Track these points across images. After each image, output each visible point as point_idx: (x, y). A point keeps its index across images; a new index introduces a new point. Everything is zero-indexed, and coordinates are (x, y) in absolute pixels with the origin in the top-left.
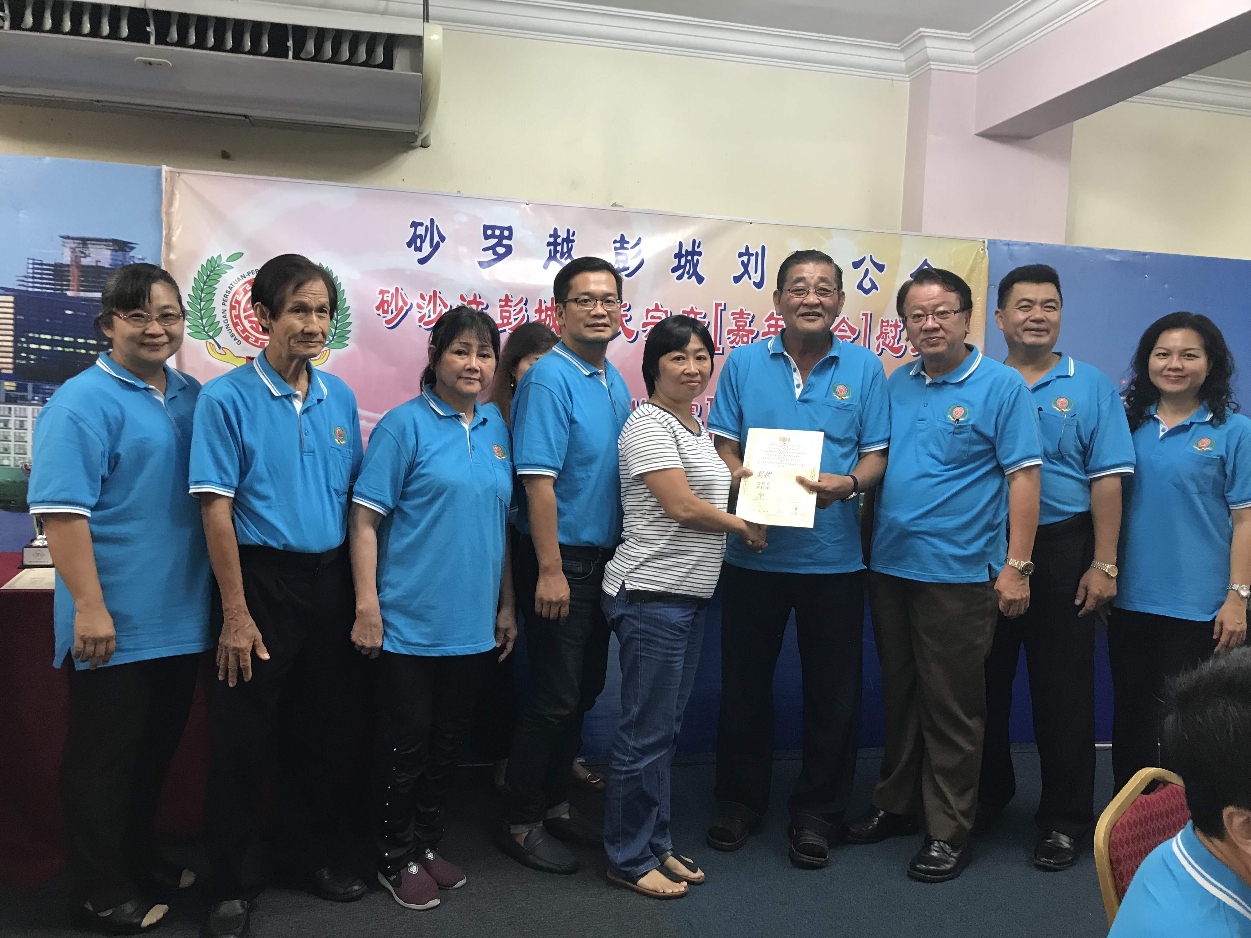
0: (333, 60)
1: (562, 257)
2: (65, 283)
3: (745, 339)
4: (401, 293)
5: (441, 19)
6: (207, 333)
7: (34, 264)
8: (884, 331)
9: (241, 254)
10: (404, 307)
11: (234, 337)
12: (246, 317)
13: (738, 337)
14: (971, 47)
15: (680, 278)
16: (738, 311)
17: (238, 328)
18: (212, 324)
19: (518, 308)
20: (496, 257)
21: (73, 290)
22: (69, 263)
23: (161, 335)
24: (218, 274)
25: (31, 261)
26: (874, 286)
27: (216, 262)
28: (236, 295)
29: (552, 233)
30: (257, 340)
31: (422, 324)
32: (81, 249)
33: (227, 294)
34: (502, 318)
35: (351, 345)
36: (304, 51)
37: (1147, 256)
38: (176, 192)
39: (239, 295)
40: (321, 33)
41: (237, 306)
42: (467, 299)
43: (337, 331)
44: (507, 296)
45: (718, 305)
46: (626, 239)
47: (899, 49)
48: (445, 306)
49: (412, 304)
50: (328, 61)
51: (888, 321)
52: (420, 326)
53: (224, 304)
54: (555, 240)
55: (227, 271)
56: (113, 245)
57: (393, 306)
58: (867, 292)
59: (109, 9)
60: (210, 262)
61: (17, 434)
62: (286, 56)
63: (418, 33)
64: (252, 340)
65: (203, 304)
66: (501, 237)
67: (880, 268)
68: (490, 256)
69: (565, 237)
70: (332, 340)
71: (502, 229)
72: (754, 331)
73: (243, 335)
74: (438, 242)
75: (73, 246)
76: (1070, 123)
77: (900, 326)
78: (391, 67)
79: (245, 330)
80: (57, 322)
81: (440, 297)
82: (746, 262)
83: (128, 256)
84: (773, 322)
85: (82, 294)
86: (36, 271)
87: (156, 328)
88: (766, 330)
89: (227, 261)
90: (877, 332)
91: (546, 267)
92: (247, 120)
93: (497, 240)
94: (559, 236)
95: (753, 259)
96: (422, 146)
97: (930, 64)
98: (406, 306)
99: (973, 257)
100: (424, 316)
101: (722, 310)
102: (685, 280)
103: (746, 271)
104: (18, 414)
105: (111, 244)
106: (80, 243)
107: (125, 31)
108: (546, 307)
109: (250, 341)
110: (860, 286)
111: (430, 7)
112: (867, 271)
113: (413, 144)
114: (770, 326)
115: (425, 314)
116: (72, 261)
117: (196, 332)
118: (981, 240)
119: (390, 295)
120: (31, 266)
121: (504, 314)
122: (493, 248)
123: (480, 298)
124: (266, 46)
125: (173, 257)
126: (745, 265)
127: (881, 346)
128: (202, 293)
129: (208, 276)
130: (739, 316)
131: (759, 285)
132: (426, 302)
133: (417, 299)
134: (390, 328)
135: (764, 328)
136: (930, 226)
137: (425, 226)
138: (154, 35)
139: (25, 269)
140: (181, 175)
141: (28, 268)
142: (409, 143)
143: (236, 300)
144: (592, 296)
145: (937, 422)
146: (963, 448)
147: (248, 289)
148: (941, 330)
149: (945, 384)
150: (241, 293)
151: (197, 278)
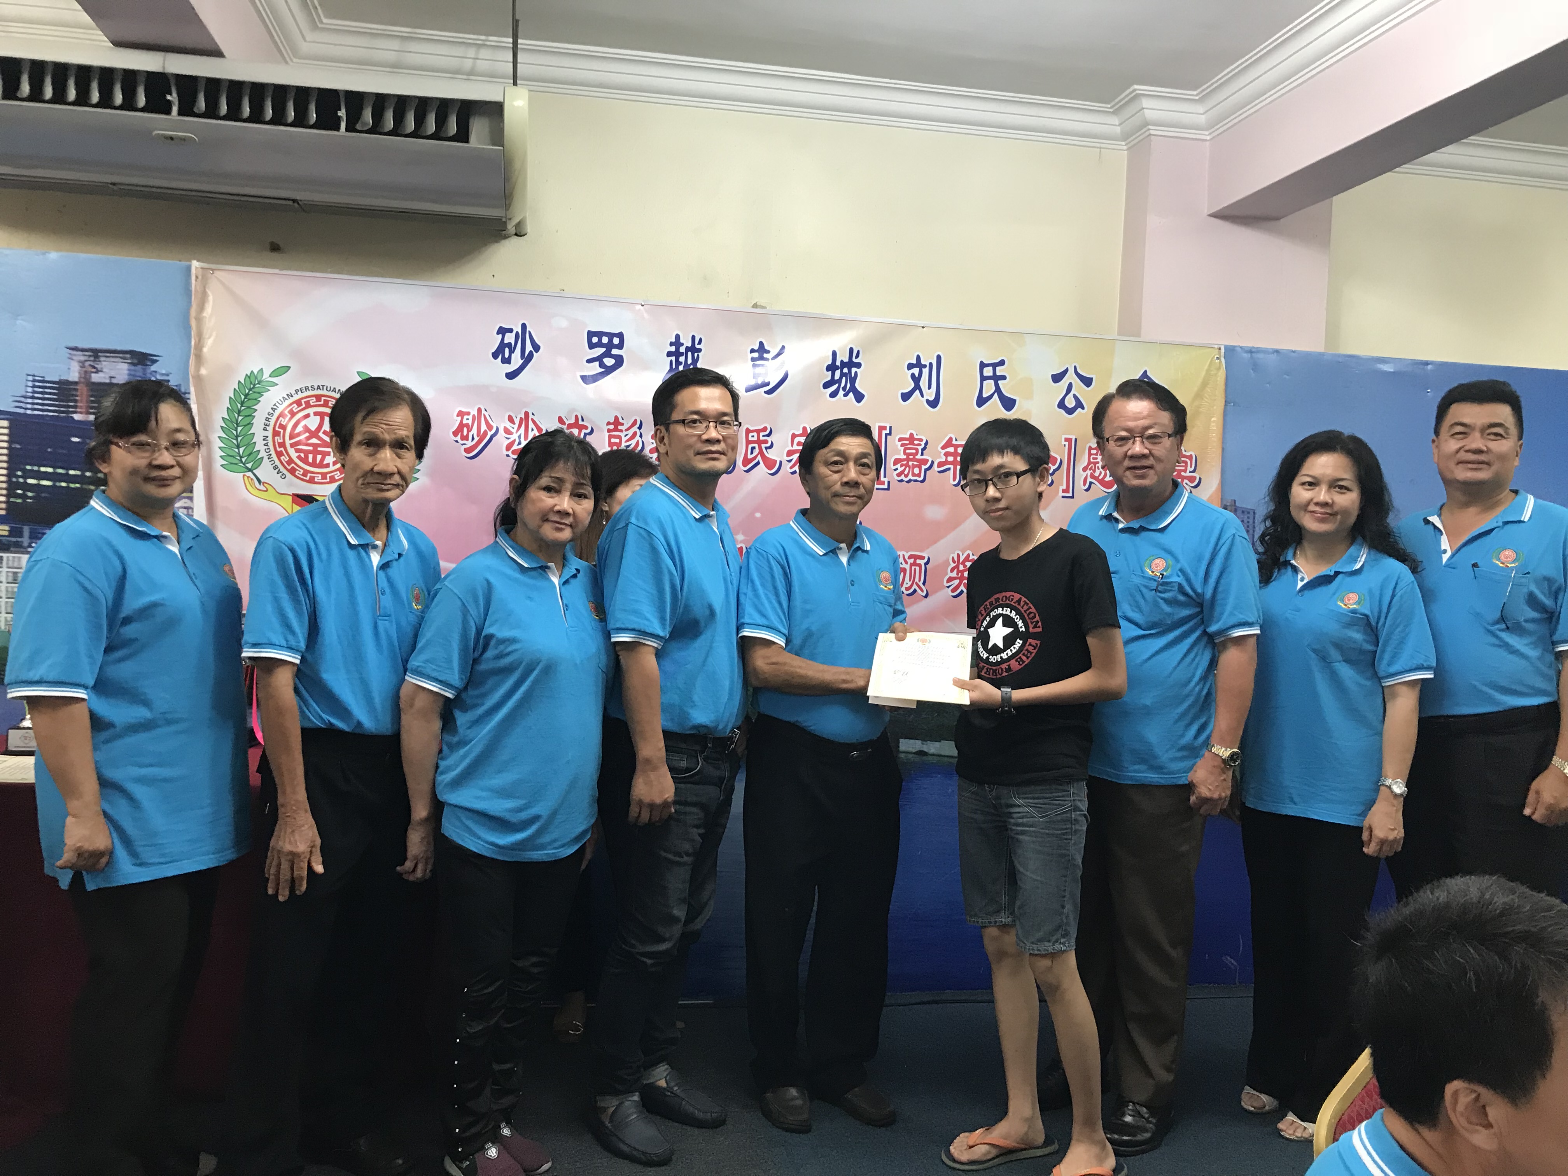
0: (395, 132)
2: (70, 404)
3: (916, 471)
4: (484, 415)
5: (531, 79)
6: (244, 464)
7: (34, 381)
8: (1092, 460)
9: (286, 369)
10: (488, 432)
11: (277, 470)
12: (292, 445)
13: (907, 469)
14: (1200, 109)
15: (833, 395)
16: (908, 436)
17: (282, 458)
18: (251, 453)
19: (631, 432)
20: (603, 370)
21: (81, 413)
22: (76, 379)
23: (172, 467)
24: (259, 393)
25: (30, 378)
26: (1079, 405)
27: (256, 378)
28: (281, 418)
29: (673, 340)
30: (306, 473)
31: (510, 453)
32: (92, 363)
33: (269, 417)
35: (423, 479)
36: (360, 122)
37: (1429, 367)
38: (209, 292)
39: (284, 417)
40: (380, 101)
41: (282, 431)
42: (567, 423)
44: (616, 418)
45: (881, 428)
46: (766, 347)
47: (1112, 110)
49: (498, 429)
50: (389, 134)
52: (508, 456)
53: (265, 429)
54: (677, 349)
55: (269, 388)
56: (131, 358)
57: (474, 431)
58: (1070, 411)
59: (121, 74)
60: (249, 377)
61: (10, 590)
62: (338, 128)
63: (498, 98)
64: (299, 473)
65: (239, 429)
66: (610, 346)
67: (1088, 382)
68: (595, 368)
69: (690, 345)
71: (611, 336)
72: (927, 461)
73: (289, 468)
74: (531, 354)
75: (83, 358)
76: (1327, 201)
78: (467, 141)
79: (291, 461)
80: (61, 451)
81: (533, 420)
82: (917, 375)
83: (149, 371)
84: (951, 450)
86: (36, 389)
87: (166, 458)
88: (943, 459)
89: (270, 376)
90: (1083, 462)
92: (296, 205)
93: (604, 349)
94: (682, 344)
95: (926, 371)
96: (516, 234)
97: (1149, 129)
98: (490, 430)
99: (1206, 367)
100: (513, 443)
101: (886, 435)
102: (840, 398)
103: (917, 387)
104: (11, 564)
105: (128, 356)
106: (90, 356)
107: (142, 101)
109: (296, 474)
110: (1062, 405)
111: (519, 65)
112: (1070, 387)
113: (504, 232)
114: (947, 454)
115: (515, 440)
116: (80, 377)
117: (232, 463)
118: (1216, 346)
119: (470, 417)
120: (30, 384)
121: (613, 440)
122: (599, 359)
123: (583, 420)
124: (313, 117)
125: (203, 371)
126: (916, 380)
127: (1089, 480)
128: (239, 416)
129: (246, 395)
130: (908, 442)
131: (933, 404)
132: (516, 426)
133: (504, 422)
134: (470, 458)
135: (941, 457)
136: (1151, 329)
137: (514, 333)
138: (177, 103)
139: (24, 387)
140: (215, 272)
141: (27, 386)
142: (498, 230)
143: (280, 424)
144: (703, 416)
145: (1133, 576)
146: (1167, 609)
147: (295, 411)
148: (1151, 458)
149: (1143, 529)
150: (287, 416)
151: (233, 397)
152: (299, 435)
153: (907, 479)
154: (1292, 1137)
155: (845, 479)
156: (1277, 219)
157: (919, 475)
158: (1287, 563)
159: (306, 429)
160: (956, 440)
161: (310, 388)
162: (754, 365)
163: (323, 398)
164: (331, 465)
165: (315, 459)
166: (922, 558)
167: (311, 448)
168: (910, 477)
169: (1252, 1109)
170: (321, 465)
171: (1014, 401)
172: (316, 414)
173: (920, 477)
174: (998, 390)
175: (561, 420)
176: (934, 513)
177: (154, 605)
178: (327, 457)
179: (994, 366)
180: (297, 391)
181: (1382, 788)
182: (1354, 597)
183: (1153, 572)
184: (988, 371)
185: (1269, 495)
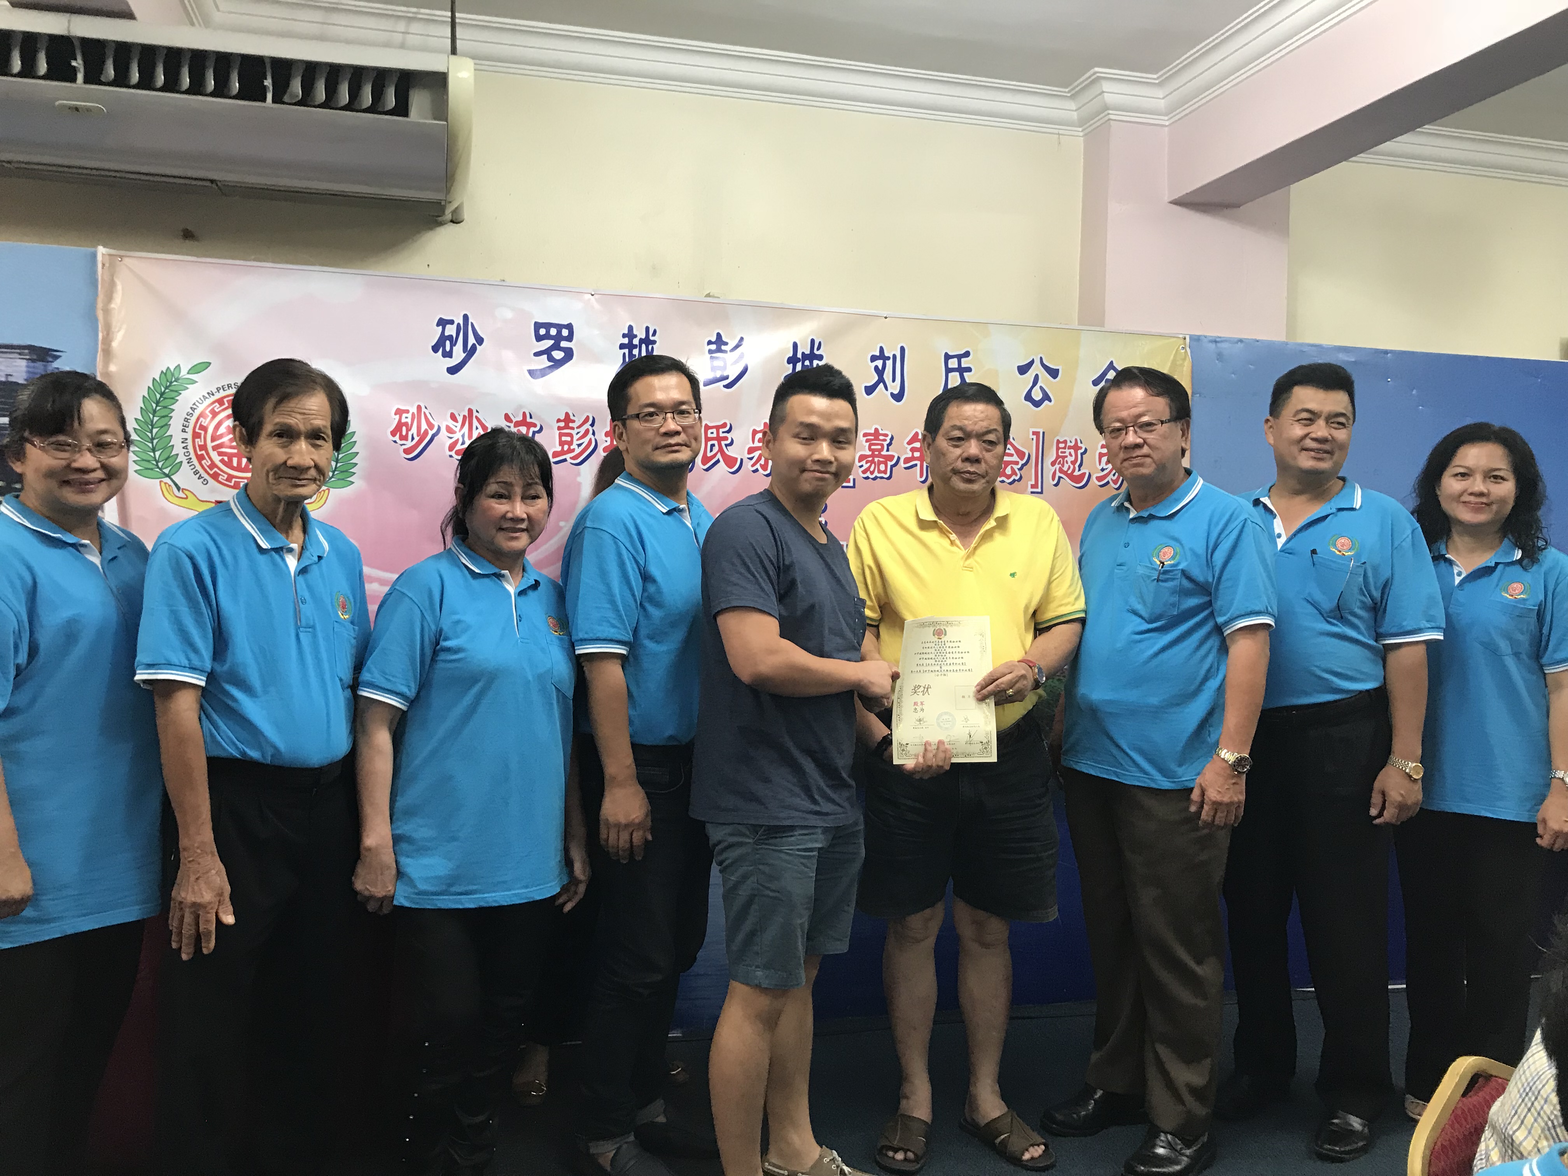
0: (327, 104)
3: (882, 467)
4: (425, 413)
6: (160, 469)
8: (1060, 454)
9: (206, 364)
10: (429, 431)
11: (198, 475)
12: (215, 448)
13: (873, 465)
14: (1160, 92)
16: (872, 431)
18: (169, 457)
19: (582, 430)
20: (552, 364)
23: (96, 469)
26: (1046, 397)
27: (173, 375)
28: (201, 419)
29: (626, 332)
30: (230, 477)
31: (453, 453)
33: (188, 417)
34: (561, 444)
35: (358, 482)
36: (288, 92)
37: (1389, 355)
38: (118, 282)
39: (205, 417)
40: (311, 69)
41: (203, 433)
42: (514, 421)
43: (339, 465)
44: (567, 414)
46: (724, 339)
47: (1069, 95)
49: (439, 428)
50: (321, 106)
51: (1065, 442)
52: (451, 456)
53: (184, 431)
54: (631, 341)
55: (187, 386)
56: (29, 354)
57: (414, 430)
58: (1037, 404)
59: (20, 38)
62: (264, 100)
63: (441, 68)
64: (222, 478)
65: (155, 431)
66: (559, 338)
67: (1054, 373)
68: (543, 362)
69: (643, 337)
70: (332, 477)
71: (560, 327)
72: (893, 457)
73: (211, 472)
74: (474, 346)
76: (1288, 187)
77: (1081, 448)
78: (406, 114)
81: (477, 417)
82: (880, 368)
87: (87, 460)
88: (910, 455)
89: (188, 373)
90: (1051, 456)
92: (214, 186)
93: (553, 341)
94: (636, 336)
95: (889, 363)
96: (452, 221)
97: (1109, 114)
98: (431, 429)
99: (1172, 357)
100: (457, 442)
103: (881, 380)
105: (26, 351)
107: (43, 67)
110: (1028, 397)
111: (458, 40)
112: (1037, 378)
113: (440, 219)
114: (913, 450)
115: (458, 440)
117: (147, 469)
118: (1181, 336)
119: (409, 415)
121: (564, 439)
122: (547, 352)
123: (531, 417)
124: (235, 86)
125: (113, 368)
126: (880, 372)
127: (1058, 474)
128: (154, 416)
129: (162, 394)
130: (873, 438)
132: (459, 425)
133: (447, 421)
135: (906, 453)
136: (1115, 319)
137: (455, 326)
138: (82, 70)
140: (124, 259)
142: (433, 216)
143: (201, 425)
144: (660, 408)
145: (1140, 567)
146: (1172, 599)
147: (217, 411)
148: (1147, 447)
149: (1152, 517)
150: (208, 416)
151: (147, 396)
152: (221, 436)
153: (873, 476)
156: (1237, 206)
157: (885, 472)
161: (233, 386)
162: (712, 358)
165: (239, 463)
167: (235, 451)
168: (876, 474)
175: (507, 418)
179: (959, 357)
180: (218, 389)
181: (1554, 781)
184: (953, 363)
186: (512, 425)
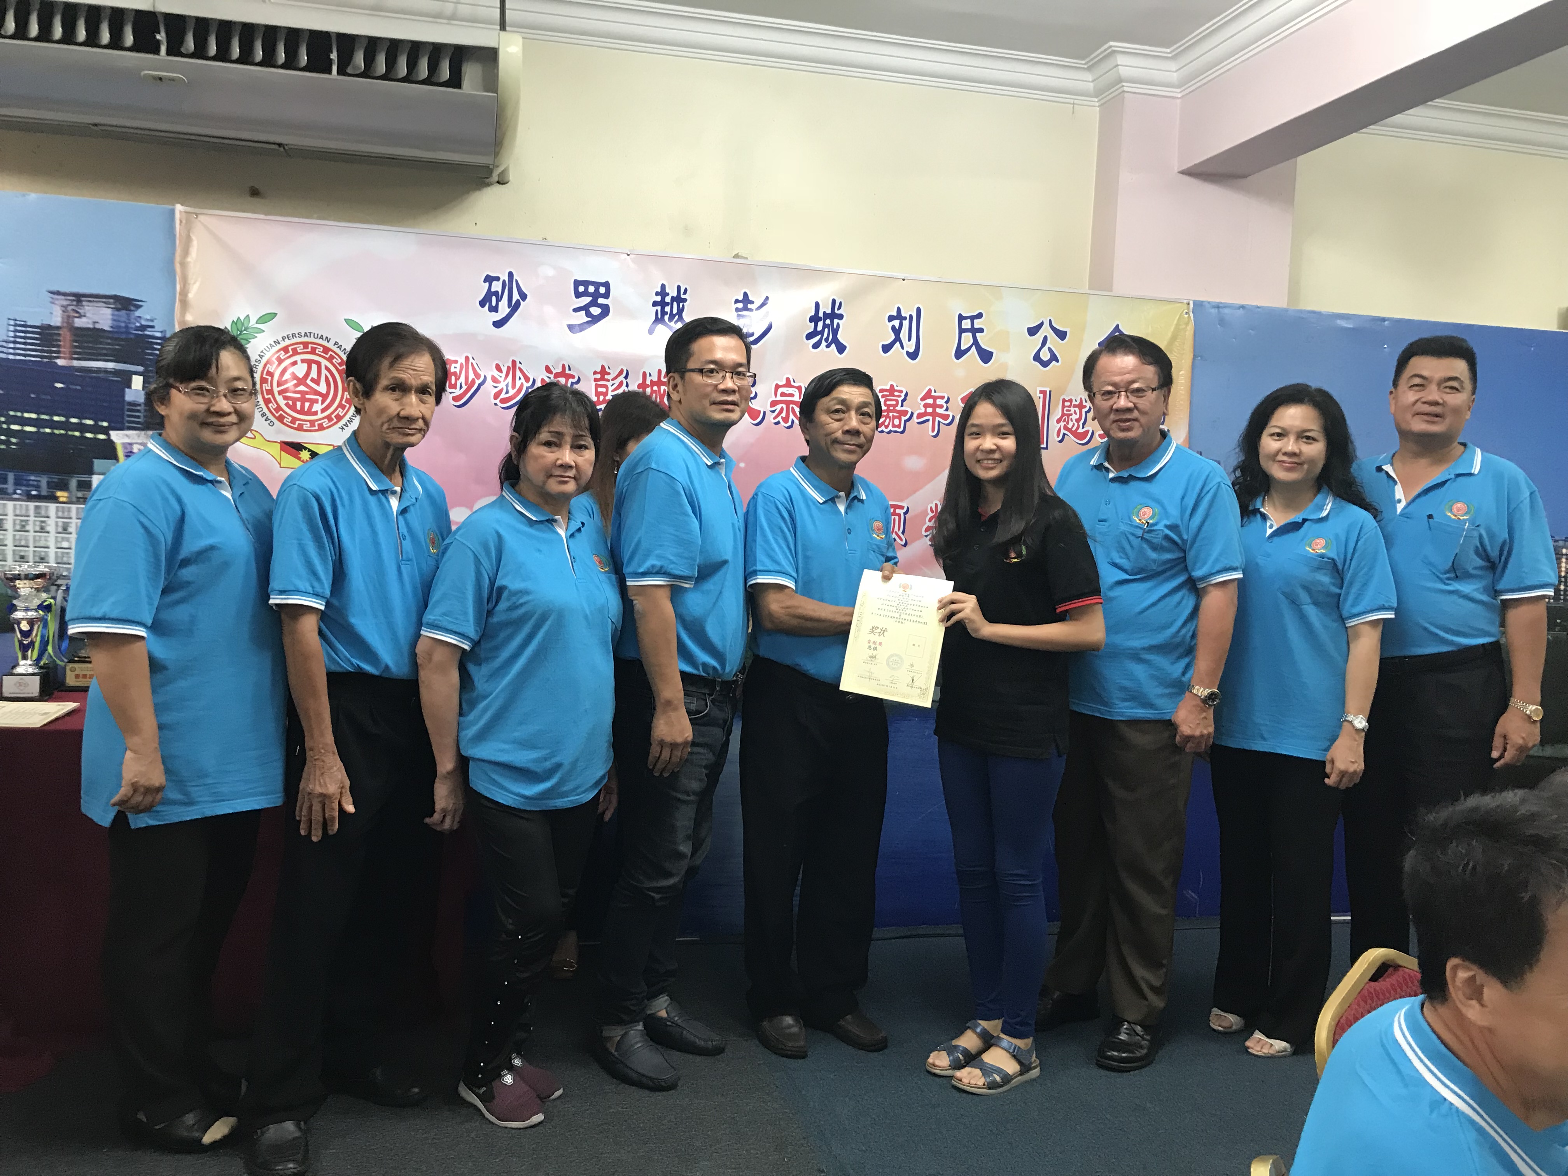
0: (388, 76)
1: (671, 319)
2: (54, 349)
3: (896, 422)
4: (472, 364)
5: (520, 26)
7: (16, 325)
8: (1065, 412)
9: (273, 315)
10: (476, 380)
11: (265, 417)
12: (280, 393)
13: (888, 420)
14: (1173, 66)
15: (816, 346)
16: (888, 387)
17: (270, 405)
19: (617, 382)
20: (589, 319)
21: (64, 358)
22: (59, 324)
24: (246, 340)
25: (12, 322)
26: (1054, 358)
27: (243, 324)
28: (268, 365)
29: (659, 290)
30: (294, 420)
31: (497, 401)
32: (75, 308)
33: (257, 364)
34: (598, 394)
36: (351, 65)
37: (1386, 323)
38: (193, 237)
39: (272, 364)
40: (372, 44)
41: (269, 378)
42: (554, 372)
44: (603, 367)
46: (751, 298)
47: (1086, 66)
48: (527, 379)
49: (485, 378)
50: (382, 78)
51: (1070, 401)
52: (496, 404)
54: (663, 299)
55: (256, 335)
56: (114, 303)
57: (462, 379)
58: (1045, 364)
59: (108, 12)
60: (236, 324)
62: (329, 72)
63: (493, 44)
64: (287, 420)
66: (596, 295)
67: (1062, 335)
68: (582, 317)
69: (675, 295)
71: (597, 285)
72: (907, 412)
73: (277, 415)
74: (518, 302)
75: (65, 303)
76: (1294, 160)
77: (1085, 407)
78: (460, 87)
79: (279, 409)
80: (44, 397)
81: (520, 369)
82: (897, 327)
83: (133, 317)
84: (930, 401)
85: (76, 363)
86: (18, 334)
88: (922, 410)
89: (257, 323)
90: (1057, 413)
91: (651, 331)
92: (282, 149)
93: (591, 298)
94: (668, 294)
95: (906, 323)
96: (498, 182)
97: (1123, 86)
98: (478, 379)
99: (1175, 322)
100: (501, 391)
102: (823, 349)
103: (897, 339)
105: (112, 301)
106: (74, 300)
107: (129, 40)
108: (651, 381)
109: (285, 421)
110: (1037, 358)
111: (507, 11)
112: (1045, 340)
113: (487, 180)
114: (926, 406)
116: (63, 322)
118: (1185, 301)
119: (458, 365)
120: (12, 328)
121: (600, 390)
122: (586, 308)
123: (570, 369)
124: (304, 59)
126: (897, 331)
127: (1063, 431)
130: (888, 394)
131: (913, 355)
132: (503, 375)
133: (492, 370)
134: (459, 406)
135: (920, 409)
136: (1122, 284)
137: (501, 282)
138: (166, 44)
139: (5, 332)
140: (199, 216)
141: (9, 331)
142: (481, 178)
143: (268, 371)
144: (720, 366)
145: (1121, 523)
146: (1153, 555)
147: (282, 358)
148: (1136, 411)
149: (1132, 478)
150: (274, 363)
152: (286, 382)
153: (887, 430)
154: (1259, 1054)
155: (846, 428)
156: (1245, 176)
157: (899, 426)
158: (1256, 511)
159: (295, 377)
160: (935, 392)
161: (297, 335)
162: (739, 316)
163: (310, 346)
164: (319, 412)
165: (303, 406)
166: (902, 507)
167: (299, 396)
168: (890, 428)
169: (1220, 1028)
170: (310, 413)
171: (992, 353)
172: (303, 361)
173: (900, 428)
174: (976, 342)
176: (914, 463)
177: (212, 548)
178: (315, 404)
179: (972, 318)
180: (284, 338)
181: (1345, 724)
182: (1321, 542)
183: (1140, 520)
184: (966, 324)
185: (1239, 445)
186: (552, 376)
